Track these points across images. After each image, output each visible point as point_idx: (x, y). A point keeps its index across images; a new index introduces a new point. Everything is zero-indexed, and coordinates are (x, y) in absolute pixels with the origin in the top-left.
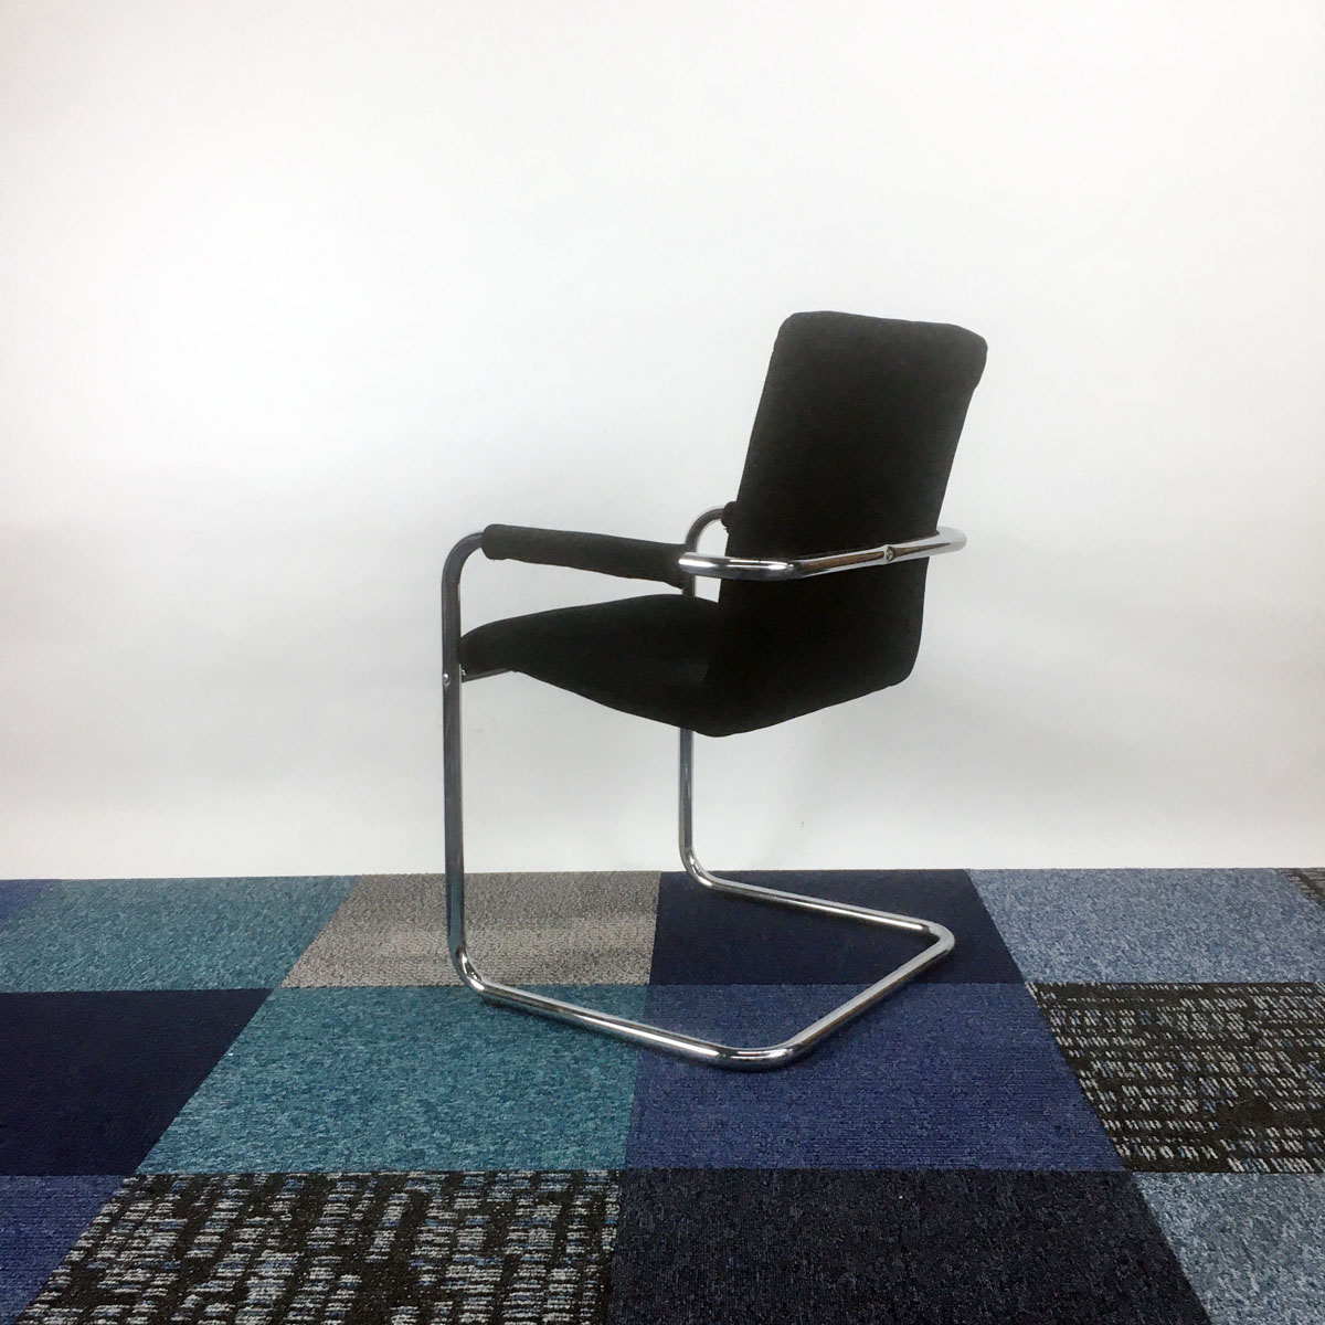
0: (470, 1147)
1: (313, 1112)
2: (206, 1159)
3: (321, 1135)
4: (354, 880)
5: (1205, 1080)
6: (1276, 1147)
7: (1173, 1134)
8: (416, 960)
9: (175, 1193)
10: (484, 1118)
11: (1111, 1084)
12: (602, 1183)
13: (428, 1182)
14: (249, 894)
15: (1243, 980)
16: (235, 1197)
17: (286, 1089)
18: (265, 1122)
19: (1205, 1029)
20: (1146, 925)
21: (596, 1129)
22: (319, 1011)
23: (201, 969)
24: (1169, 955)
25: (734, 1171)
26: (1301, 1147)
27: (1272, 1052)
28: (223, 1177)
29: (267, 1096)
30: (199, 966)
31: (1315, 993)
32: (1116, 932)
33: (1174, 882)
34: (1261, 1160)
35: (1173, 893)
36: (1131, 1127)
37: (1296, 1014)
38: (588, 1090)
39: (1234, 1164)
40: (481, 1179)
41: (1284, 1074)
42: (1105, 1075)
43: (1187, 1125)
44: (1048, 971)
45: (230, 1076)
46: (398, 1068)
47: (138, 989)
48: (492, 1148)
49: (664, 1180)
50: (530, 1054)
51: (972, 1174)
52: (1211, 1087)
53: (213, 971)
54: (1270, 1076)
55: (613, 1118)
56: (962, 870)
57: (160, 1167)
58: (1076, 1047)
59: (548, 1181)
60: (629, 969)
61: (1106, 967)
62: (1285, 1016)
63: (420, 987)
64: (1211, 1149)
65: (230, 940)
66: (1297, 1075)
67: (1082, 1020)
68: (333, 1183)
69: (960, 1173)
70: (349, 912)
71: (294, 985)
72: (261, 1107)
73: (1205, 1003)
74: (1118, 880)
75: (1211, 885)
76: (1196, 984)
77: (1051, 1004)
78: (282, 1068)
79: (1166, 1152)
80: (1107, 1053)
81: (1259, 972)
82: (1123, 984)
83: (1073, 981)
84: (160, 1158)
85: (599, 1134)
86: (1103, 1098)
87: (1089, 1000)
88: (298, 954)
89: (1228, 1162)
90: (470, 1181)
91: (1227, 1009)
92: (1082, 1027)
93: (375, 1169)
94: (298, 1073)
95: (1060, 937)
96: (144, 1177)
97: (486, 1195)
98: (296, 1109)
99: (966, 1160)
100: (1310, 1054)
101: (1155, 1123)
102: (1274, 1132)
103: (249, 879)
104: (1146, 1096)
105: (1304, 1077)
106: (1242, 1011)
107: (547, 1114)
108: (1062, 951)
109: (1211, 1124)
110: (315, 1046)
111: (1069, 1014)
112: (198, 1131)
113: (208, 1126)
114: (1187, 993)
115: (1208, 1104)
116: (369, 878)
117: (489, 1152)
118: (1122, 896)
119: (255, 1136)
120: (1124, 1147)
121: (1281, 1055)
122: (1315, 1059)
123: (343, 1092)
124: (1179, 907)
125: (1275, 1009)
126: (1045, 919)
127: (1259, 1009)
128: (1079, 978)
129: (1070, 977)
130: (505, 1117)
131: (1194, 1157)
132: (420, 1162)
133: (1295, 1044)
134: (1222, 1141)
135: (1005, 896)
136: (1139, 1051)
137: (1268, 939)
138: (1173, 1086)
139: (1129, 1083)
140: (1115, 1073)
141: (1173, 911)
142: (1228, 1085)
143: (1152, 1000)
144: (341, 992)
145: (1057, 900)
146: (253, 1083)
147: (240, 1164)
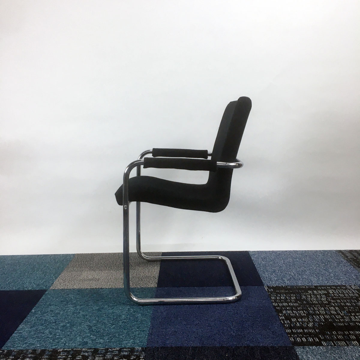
0: (101, 340)
1: (56, 329)
2: (23, 345)
3: (57, 337)
4: (74, 255)
5: (315, 316)
6: (335, 337)
7: (306, 334)
8: (90, 280)
9: (13, 356)
10: (106, 331)
11: (288, 318)
12: (139, 352)
13: (88, 352)
14: (43, 260)
15: (326, 285)
16: (30, 357)
17: (48, 322)
18: (41, 333)
19: (315, 300)
20: (298, 268)
21: (139, 334)
22: (60, 297)
23: (27, 284)
24: (305, 277)
25: (178, 347)
26: (343, 338)
27: (334, 307)
28: (27, 350)
29: (43, 324)
30: (27, 283)
31: (346, 289)
32: (290, 270)
33: (306, 254)
34: (331, 342)
35: (306, 258)
36: (294, 331)
37: (341, 295)
38: (137, 321)
39: (324, 343)
40: (104, 351)
41: (338, 314)
42: (287, 315)
43: (310, 330)
44: (271, 282)
45: (32, 318)
46: (82, 315)
47: (8, 290)
48: (108, 341)
49: (158, 350)
50: (121, 310)
51: (247, 347)
52: (316, 318)
53: (30, 284)
54: (334, 315)
55: (144, 330)
56: (247, 251)
57: (9, 347)
58: (278, 306)
60: (151, 282)
61: (287, 281)
62: (338, 296)
63: (90, 288)
64: (317, 338)
65: (36, 274)
66: (341, 314)
67: (280, 297)
68: (60, 352)
69: (245, 347)
70: (72, 265)
71: (54, 288)
72: (40, 328)
73: (315, 292)
74: (291, 254)
75: (317, 255)
76: (313, 286)
77: (271, 292)
78: (48, 315)
79: (304, 339)
80: (287, 308)
81: (330, 282)
82: (292, 286)
84: (9, 345)
85: (139, 336)
86: (286, 322)
88: (56, 278)
89: (322, 342)
90: (101, 352)
91: (321, 294)
92: (280, 300)
93: (73, 348)
94: (53, 317)
95: (274, 271)
96: (4, 351)
97: (105, 356)
98: (51, 328)
99: (246, 343)
100: (345, 308)
101: (301, 330)
102: (334, 333)
103: (44, 255)
104: (298, 322)
105: (343, 315)
106: (325, 294)
107: (125, 330)
108: (275, 276)
109: (317, 330)
110: (58, 308)
111: (277, 296)
112: (21, 336)
113: (25, 334)
114: (310, 289)
115: (316, 324)
116: (78, 255)
117: (107, 342)
118: (292, 259)
119: (38, 337)
120: (292, 338)
121: (337, 308)
122: (346, 309)
123: (65, 323)
124: (308, 262)
125: (335, 294)
126: (270, 266)
127: (330, 294)
128: (280, 284)
129: (277, 284)
130: (112, 330)
131: (312, 341)
132: (86, 345)
133: (341, 305)
134: (320, 336)
135: (259, 259)
136: (296, 307)
137: (333, 272)
138: (306, 318)
139: (293, 317)
140: (290, 314)
141: (306, 263)
142: (322, 318)
143: (300, 291)
144: (67, 291)
145: (274, 260)
146: (39, 320)
147: (33, 346)
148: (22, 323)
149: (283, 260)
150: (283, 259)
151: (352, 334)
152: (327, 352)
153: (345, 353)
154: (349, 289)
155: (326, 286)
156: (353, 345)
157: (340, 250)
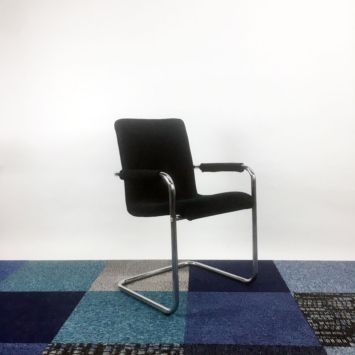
0: (142, 337)
1: (99, 326)
2: (70, 339)
3: (101, 333)
4: (107, 261)
5: (342, 320)
7: (334, 336)
9: (63, 348)
10: (145, 329)
11: (315, 321)
12: (178, 348)
13: (131, 346)
14: (79, 265)
15: (350, 292)
16: (79, 350)
17: (91, 319)
18: (86, 329)
19: (341, 306)
20: (323, 276)
21: (176, 332)
22: (99, 298)
23: (66, 286)
24: (330, 285)
25: (214, 344)
28: (75, 344)
29: (86, 322)
30: (67, 285)
32: (314, 278)
33: (330, 264)
35: (329, 268)
36: (322, 333)
39: (352, 344)
40: (145, 346)
42: (314, 319)
43: (338, 333)
44: (297, 289)
45: (76, 316)
46: (121, 314)
47: (50, 291)
48: (148, 337)
49: (195, 347)
51: (279, 346)
52: (344, 323)
53: (70, 286)
55: (180, 329)
56: (271, 260)
57: (58, 341)
58: (306, 311)
59: (163, 347)
60: (182, 287)
61: (313, 288)
64: (345, 340)
65: (74, 278)
67: (307, 303)
68: (105, 346)
70: (106, 270)
71: (92, 291)
72: (85, 324)
73: (340, 299)
74: (314, 263)
75: (340, 265)
76: (338, 293)
77: (298, 298)
78: (90, 314)
79: (332, 341)
80: (315, 312)
82: (318, 293)
83: (304, 292)
84: (58, 339)
85: (177, 334)
86: (314, 325)
87: (308, 297)
88: (93, 281)
89: (350, 344)
90: (142, 346)
91: (347, 300)
92: (307, 305)
93: (116, 343)
94: (95, 315)
95: (299, 279)
96: (54, 344)
97: (147, 350)
98: (94, 325)
99: (277, 343)
101: (329, 333)
103: (79, 261)
104: (326, 325)
106: (351, 301)
107: (162, 328)
108: (300, 283)
109: (344, 333)
110: (98, 307)
111: (303, 301)
112: (68, 331)
113: (70, 330)
114: (335, 295)
115: (343, 327)
116: (111, 261)
118: (316, 268)
119: (83, 333)
120: (321, 339)
123: (107, 321)
124: (331, 271)
126: (295, 274)
128: (305, 291)
130: (151, 328)
131: (340, 342)
132: (128, 341)
134: (348, 338)
135: (284, 268)
136: (323, 312)
138: (333, 322)
139: (321, 321)
140: (317, 318)
142: (348, 322)
143: (326, 298)
144: (105, 292)
145: (298, 269)
146: (82, 318)
147: (79, 341)
148: (67, 320)
149: (307, 270)
150: (306, 268)
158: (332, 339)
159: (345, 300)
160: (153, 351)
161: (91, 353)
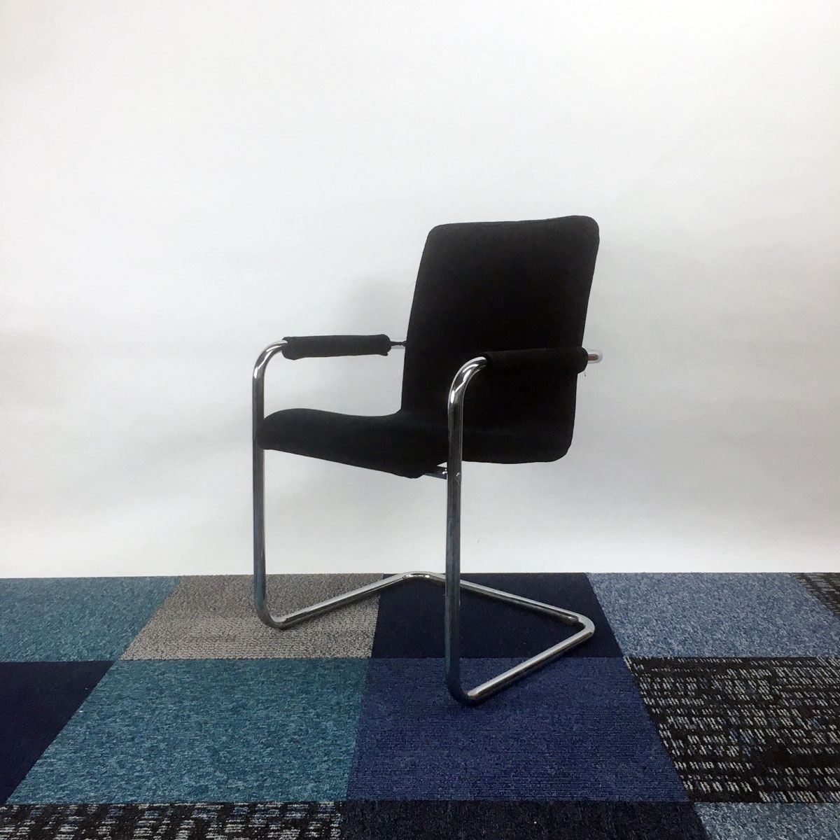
0: (240, 783)
1: (134, 756)
2: (56, 793)
3: (137, 774)
5: (743, 731)
6: (791, 782)
7: (722, 772)
8: (214, 639)
9: (32, 819)
10: (252, 761)
11: (679, 734)
12: (329, 812)
13: (209, 811)
14: (105, 590)
15: (769, 656)
16: (73, 822)
17: (117, 738)
19: (744, 692)
20: (704, 614)
21: (328, 769)
22: (145, 678)
23: (67, 646)
24: (720, 636)
25: (421, 802)
26: (809, 783)
27: (789, 710)
28: (66, 806)
29: (103, 744)
30: (66, 644)
31: (817, 666)
32: (684, 619)
33: (724, 582)
34: (782, 793)
35: (722, 591)
36: (694, 767)
37: (805, 681)
38: (324, 738)
39: (764, 796)
40: (245, 809)
41: (797, 727)
42: (676, 727)
43: (732, 765)
44: (639, 648)
45: (79, 728)
46: (196, 722)
47: (23, 661)
48: (255, 784)
49: (373, 809)
50: (286, 710)
51: (584, 804)
52: (747, 736)
53: (75, 648)
54: (787, 728)
55: (340, 760)
56: (584, 573)
57: (23, 799)
58: (657, 706)
61: (678, 646)
62: (797, 682)
63: (215, 659)
64: (748, 785)
65: (89, 624)
66: (805, 727)
67: (661, 685)
68: (143, 811)
69: (578, 804)
70: (172, 604)
71: (129, 658)
72: (97, 752)
73: (743, 672)
74: (686, 580)
75: (747, 585)
76: (737, 658)
77: (641, 672)
78: (115, 722)
79: (717, 786)
80: (679, 711)
81: (779, 649)
82: (689, 658)
83: (655, 655)
84: (24, 791)
85: (330, 773)
86: (674, 745)
87: (666, 670)
88: (135, 633)
89: (759, 794)
90: (238, 811)
91: (759, 677)
92: (662, 690)
93: (173, 801)
94: (127, 726)
95: (647, 622)
96: (12, 807)
97: (248, 821)
98: (122, 753)
99: (579, 794)
100: (814, 711)
101: (709, 764)
102: (789, 771)
104: (703, 743)
105: (810, 728)
106: (767, 679)
107: (295, 759)
108: (648, 633)
109: (747, 765)
110: (139, 705)
111: (653, 681)
112: (52, 771)
113: (60, 766)
114: (730, 664)
115: (746, 749)
116: (188, 578)
117: (252, 788)
118: (689, 593)
119: (92, 775)
120: (689, 783)
121: (795, 712)
122: (818, 715)
123: (155, 741)
124: (726, 601)
125: (790, 677)
126: (638, 609)
127: (779, 677)
128: (660, 653)
129: (653, 653)
130: (266, 760)
131: (736, 791)
132: (204, 795)
133: (804, 703)
134: (755, 778)
135: (611, 592)
136: (699, 709)
137: (785, 625)
138: (722, 736)
139: (692, 733)
140: (683, 726)
141: (722, 603)
142: (759, 735)
143: (708, 671)
144: (161, 664)
145: (646, 596)
146: (94, 733)
147: (79, 796)
148: (54, 741)
149: (667, 596)
151: (831, 776)
152: (772, 817)
153: (814, 820)
154: (824, 667)
155: (771, 659)
156: (832, 802)
157: (803, 573)
158: (717, 783)
159: (756, 677)
160: (265, 822)
161: (103, 830)
